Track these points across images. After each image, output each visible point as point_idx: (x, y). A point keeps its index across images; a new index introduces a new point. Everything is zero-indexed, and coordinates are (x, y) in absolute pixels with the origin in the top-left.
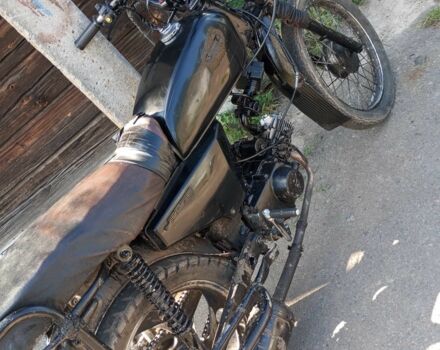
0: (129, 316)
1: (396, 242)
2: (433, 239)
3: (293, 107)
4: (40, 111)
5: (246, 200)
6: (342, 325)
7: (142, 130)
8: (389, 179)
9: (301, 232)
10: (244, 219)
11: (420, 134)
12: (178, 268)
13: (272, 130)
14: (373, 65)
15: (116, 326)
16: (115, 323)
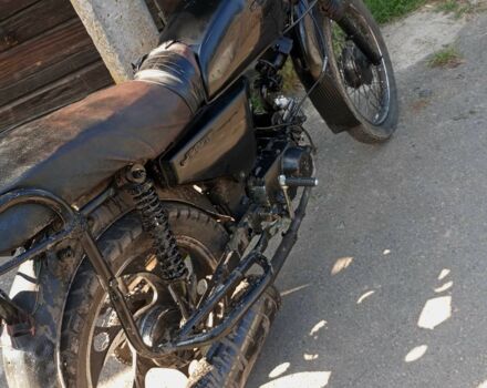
0: (124, 246)
1: (387, 252)
2: (426, 252)
3: (308, 100)
4: (5, 50)
5: (254, 172)
6: (322, 324)
7: (176, 55)
8: (385, 194)
9: (298, 221)
10: (247, 190)
11: (420, 158)
12: (179, 215)
13: (287, 112)
14: (382, 86)
15: (109, 252)
16: (107, 249)
